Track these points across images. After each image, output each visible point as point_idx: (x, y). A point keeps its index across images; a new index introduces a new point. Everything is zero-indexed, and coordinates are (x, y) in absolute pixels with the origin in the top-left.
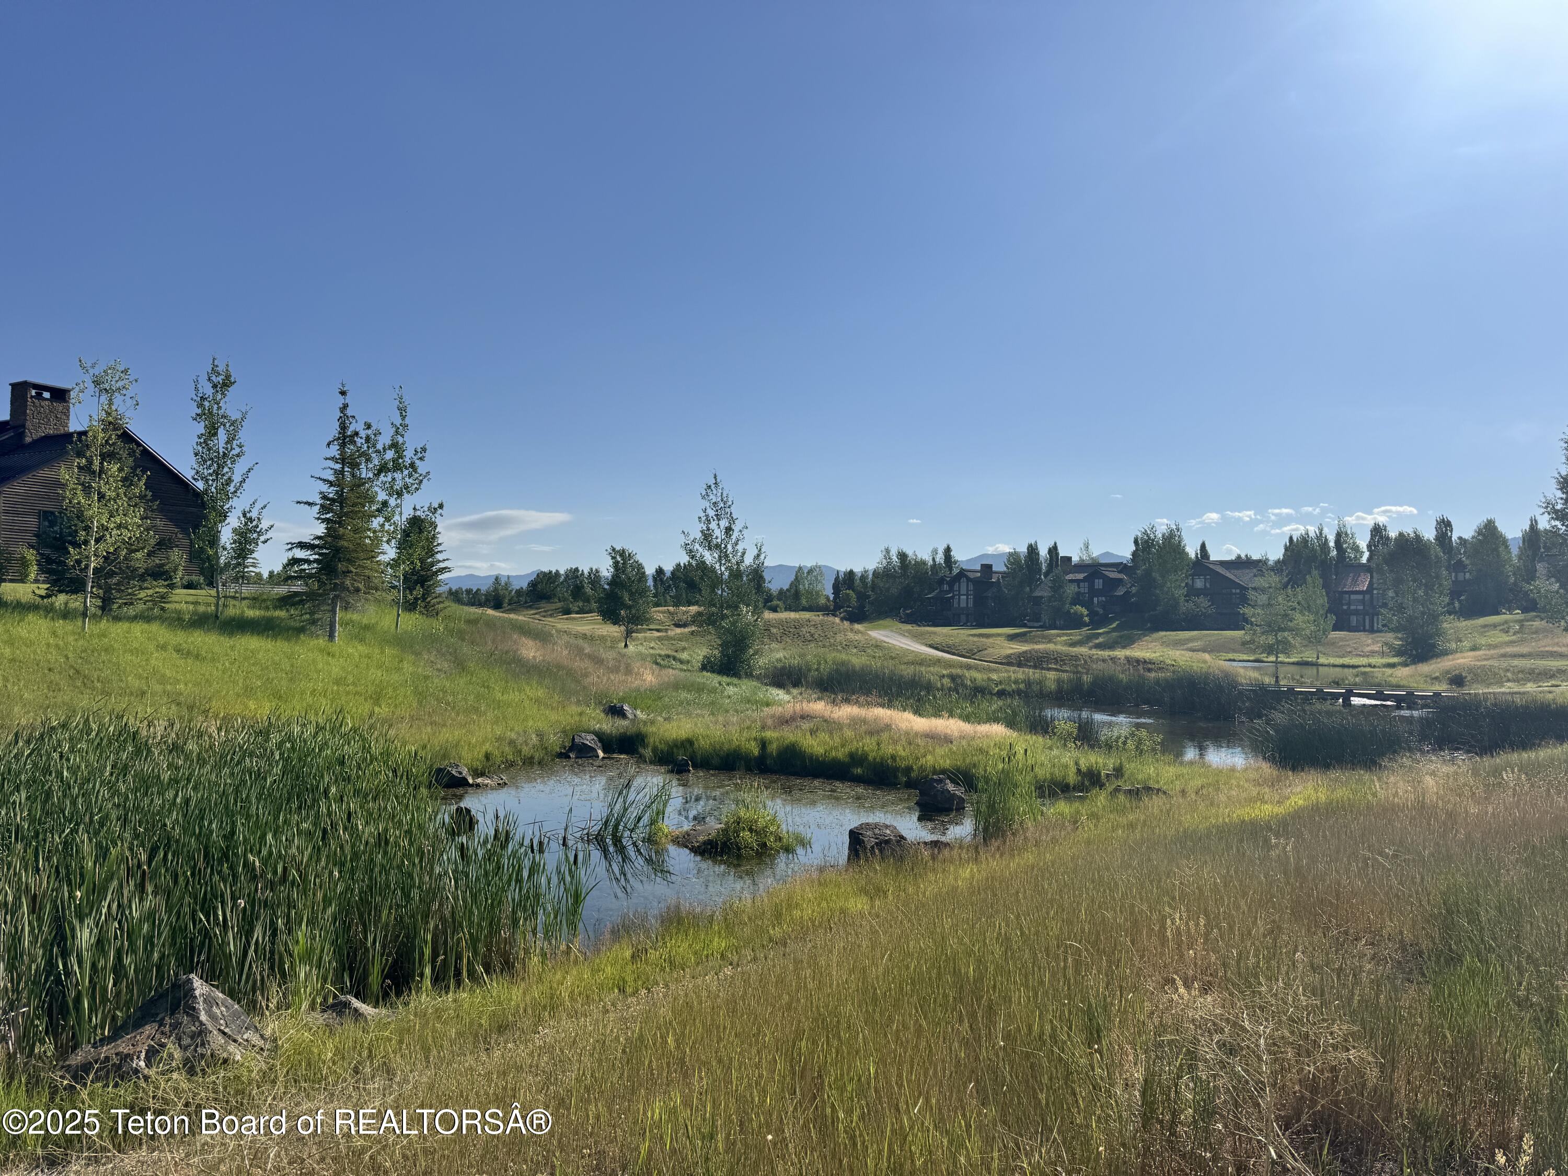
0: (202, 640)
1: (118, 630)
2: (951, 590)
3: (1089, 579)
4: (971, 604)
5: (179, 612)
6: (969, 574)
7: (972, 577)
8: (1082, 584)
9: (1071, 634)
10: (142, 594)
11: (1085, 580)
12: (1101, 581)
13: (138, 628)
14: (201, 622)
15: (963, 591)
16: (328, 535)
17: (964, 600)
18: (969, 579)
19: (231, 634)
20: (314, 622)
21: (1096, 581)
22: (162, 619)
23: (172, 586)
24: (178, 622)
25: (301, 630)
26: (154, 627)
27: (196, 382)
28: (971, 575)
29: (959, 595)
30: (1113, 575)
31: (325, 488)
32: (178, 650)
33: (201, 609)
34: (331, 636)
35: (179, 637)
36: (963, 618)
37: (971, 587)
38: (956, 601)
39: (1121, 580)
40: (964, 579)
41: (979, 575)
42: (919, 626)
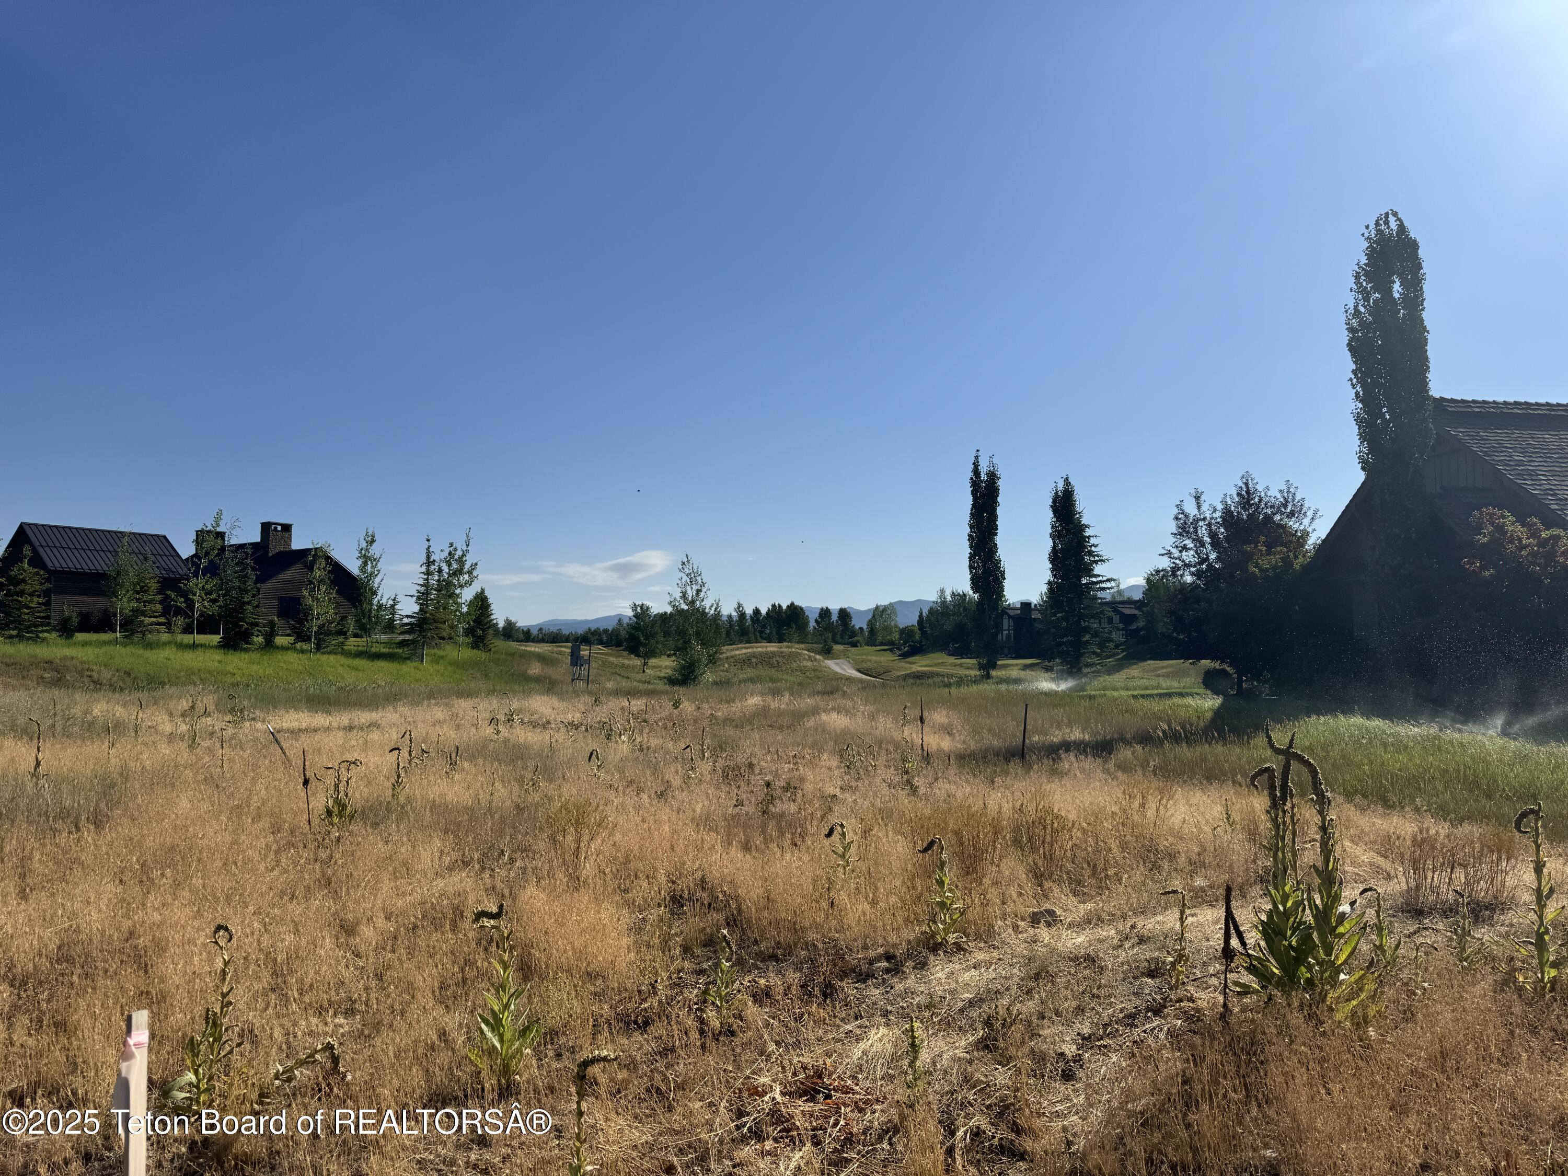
0: (358, 662)
1: (324, 658)
5: (350, 651)
6: (1009, 611)
10: (333, 642)
13: (332, 658)
14: (359, 654)
15: (1005, 627)
16: (421, 610)
17: (1006, 635)
19: (373, 660)
20: (414, 655)
21: (1114, 617)
22: (343, 654)
23: (346, 638)
24: (348, 654)
25: (408, 659)
26: (339, 657)
27: (359, 541)
29: (1002, 630)
30: (1128, 612)
31: (419, 588)
32: (349, 667)
33: (360, 648)
34: (422, 661)
35: (350, 661)
38: (999, 636)
40: (1006, 617)
41: (1019, 612)
42: (963, 658)
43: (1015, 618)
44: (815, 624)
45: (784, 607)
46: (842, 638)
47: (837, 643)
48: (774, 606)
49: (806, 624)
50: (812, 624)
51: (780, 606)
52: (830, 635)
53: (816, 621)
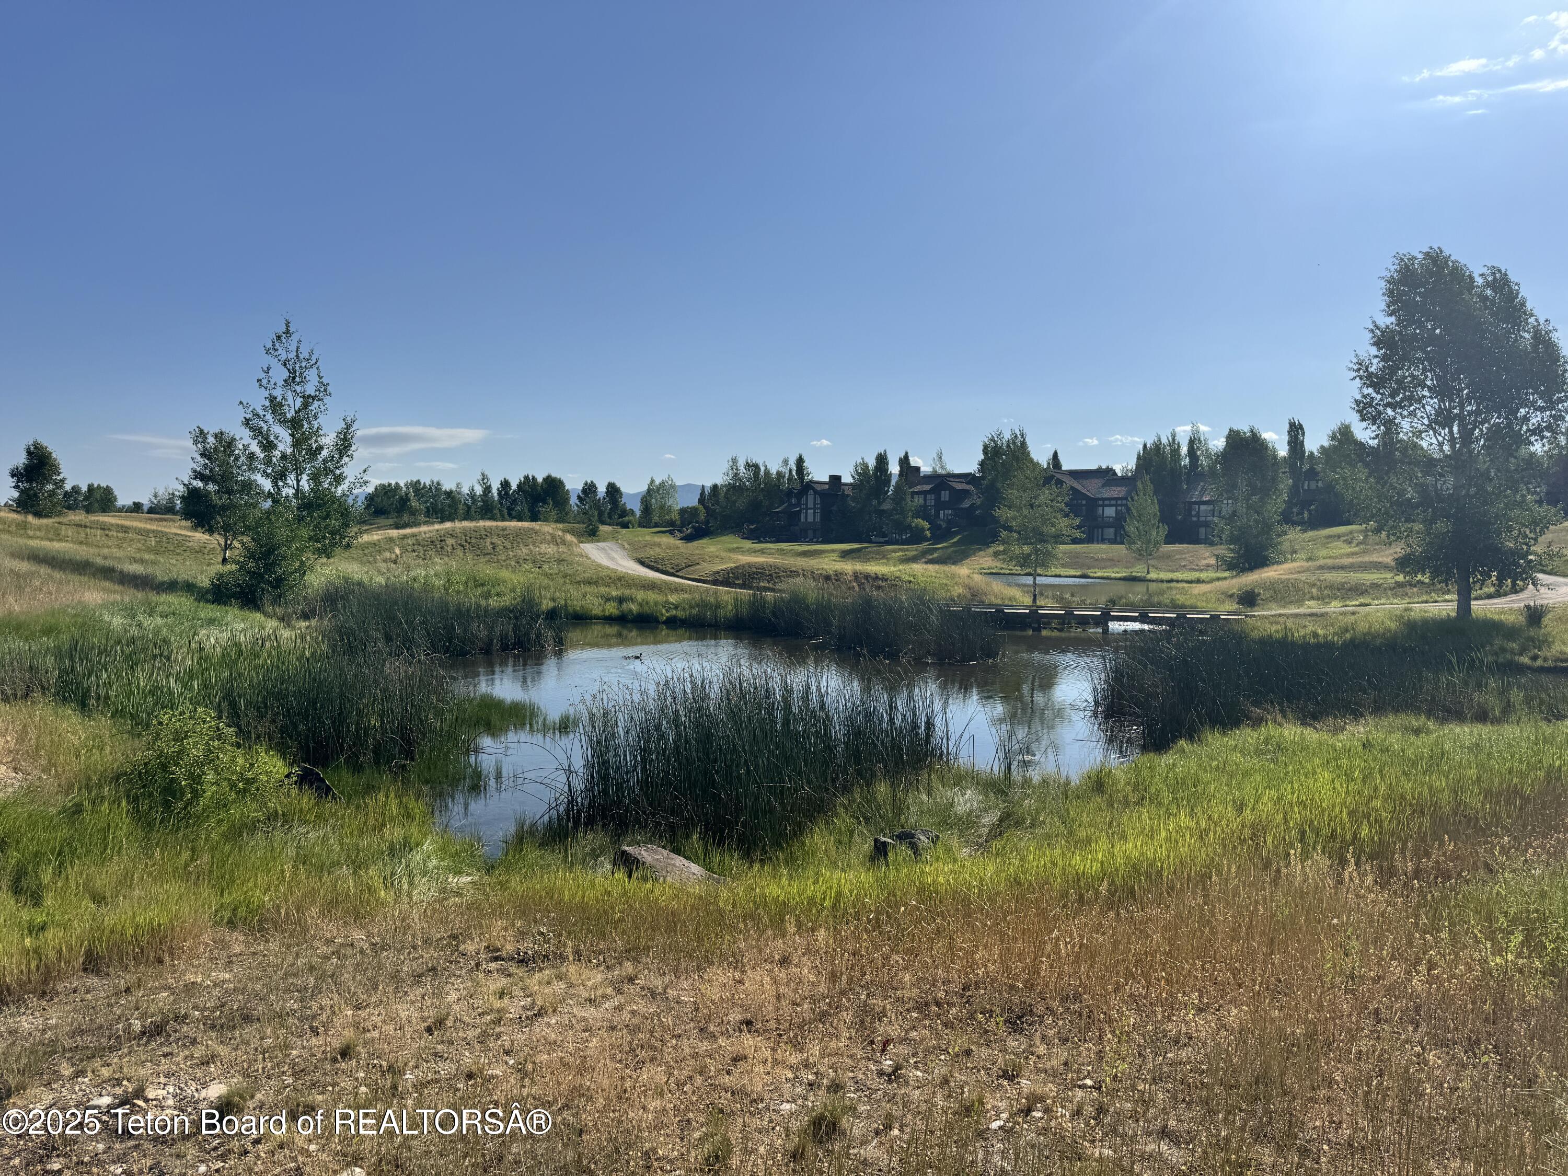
2: (798, 504)
3: (936, 490)
4: (818, 519)
6: (815, 486)
7: (819, 489)
8: (928, 496)
9: (907, 550)
11: (931, 491)
12: (947, 492)
15: (811, 505)
17: (811, 515)
18: (815, 491)
21: (943, 492)
28: (818, 487)
29: (807, 509)
30: (959, 486)
36: (810, 533)
37: (818, 500)
38: (803, 516)
39: (967, 492)
40: (811, 492)
41: (827, 487)
42: (760, 542)
43: (823, 495)
44: (578, 502)
45: (540, 480)
46: (610, 517)
47: (603, 523)
48: (527, 477)
49: (567, 500)
50: (574, 500)
51: (533, 478)
52: (596, 513)
53: (579, 497)
